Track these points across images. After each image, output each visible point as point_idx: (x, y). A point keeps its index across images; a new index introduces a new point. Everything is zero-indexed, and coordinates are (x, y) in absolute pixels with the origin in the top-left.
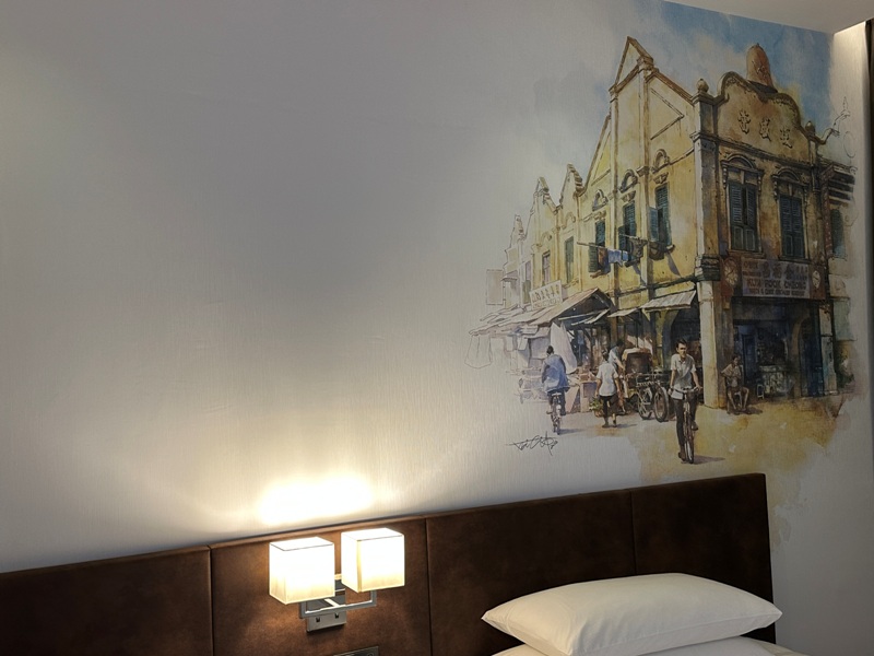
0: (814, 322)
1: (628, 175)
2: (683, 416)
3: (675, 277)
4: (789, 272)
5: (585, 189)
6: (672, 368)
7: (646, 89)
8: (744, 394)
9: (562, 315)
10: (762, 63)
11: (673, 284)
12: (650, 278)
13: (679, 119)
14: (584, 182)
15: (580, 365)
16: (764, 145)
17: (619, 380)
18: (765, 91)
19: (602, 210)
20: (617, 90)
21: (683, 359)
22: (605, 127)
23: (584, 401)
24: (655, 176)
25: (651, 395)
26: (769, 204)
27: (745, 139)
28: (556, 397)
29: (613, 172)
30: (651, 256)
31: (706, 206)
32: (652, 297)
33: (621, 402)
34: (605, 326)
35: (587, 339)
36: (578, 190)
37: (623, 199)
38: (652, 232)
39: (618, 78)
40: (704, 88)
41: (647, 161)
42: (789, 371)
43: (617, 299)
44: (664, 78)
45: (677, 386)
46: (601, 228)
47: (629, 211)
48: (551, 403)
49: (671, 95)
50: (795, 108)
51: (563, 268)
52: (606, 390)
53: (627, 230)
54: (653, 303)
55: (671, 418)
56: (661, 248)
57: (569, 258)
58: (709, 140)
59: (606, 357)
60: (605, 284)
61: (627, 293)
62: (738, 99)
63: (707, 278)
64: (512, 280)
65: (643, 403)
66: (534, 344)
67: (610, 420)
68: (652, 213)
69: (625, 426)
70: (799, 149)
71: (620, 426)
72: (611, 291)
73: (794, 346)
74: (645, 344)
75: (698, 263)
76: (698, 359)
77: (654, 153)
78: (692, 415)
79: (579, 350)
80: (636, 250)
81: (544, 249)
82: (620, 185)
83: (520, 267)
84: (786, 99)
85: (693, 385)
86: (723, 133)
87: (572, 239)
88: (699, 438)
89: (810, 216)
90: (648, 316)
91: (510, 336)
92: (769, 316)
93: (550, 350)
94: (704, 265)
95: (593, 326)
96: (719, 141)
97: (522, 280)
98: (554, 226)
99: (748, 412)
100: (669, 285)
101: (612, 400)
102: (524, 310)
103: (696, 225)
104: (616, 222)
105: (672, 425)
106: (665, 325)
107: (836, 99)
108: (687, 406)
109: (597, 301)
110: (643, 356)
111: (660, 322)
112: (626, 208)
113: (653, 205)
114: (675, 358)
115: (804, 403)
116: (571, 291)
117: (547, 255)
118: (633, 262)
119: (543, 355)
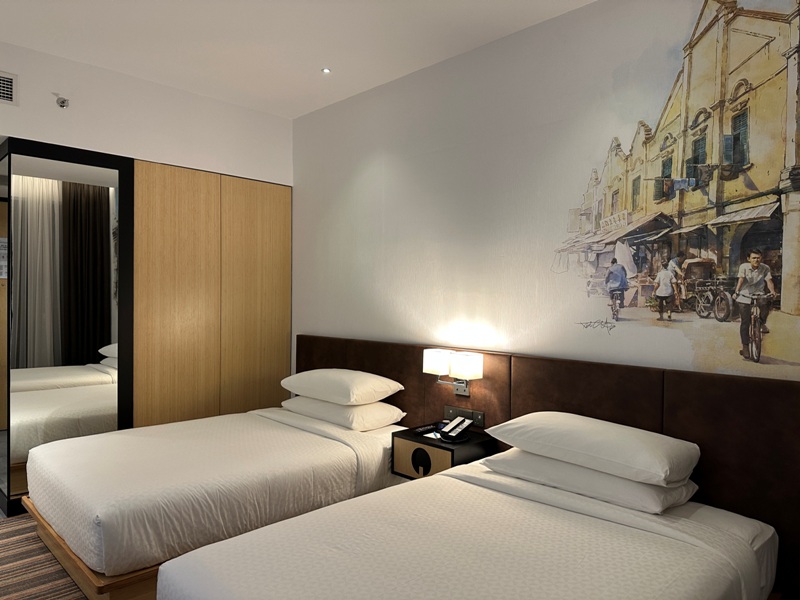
1: (700, 113)
3: (751, 192)
5: (654, 136)
6: (740, 275)
7: (726, 32)
9: (626, 236)
11: (748, 199)
12: (719, 198)
13: (767, 44)
14: (653, 131)
15: (640, 272)
17: (677, 284)
19: (669, 149)
20: (691, 46)
21: (754, 268)
22: (678, 81)
23: (641, 299)
24: (732, 106)
25: (711, 298)
28: (617, 295)
29: (683, 115)
30: (722, 178)
32: (720, 213)
33: (677, 302)
34: (667, 242)
35: (648, 252)
36: (647, 139)
37: (694, 135)
38: (725, 155)
39: (694, 35)
41: (723, 94)
43: (680, 218)
44: (749, 13)
45: (745, 292)
46: (667, 165)
47: (699, 145)
48: (612, 298)
49: (757, 25)
51: (630, 200)
52: (663, 291)
53: (696, 160)
54: (721, 219)
55: (734, 320)
56: (735, 169)
57: (636, 191)
59: (665, 266)
60: (669, 208)
61: (692, 213)
63: (799, 189)
64: (587, 214)
65: (702, 304)
66: (601, 257)
67: (665, 316)
68: (727, 140)
69: (680, 321)
71: (675, 321)
72: (675, 212)
74: (709, 255)
75: (786, 175)
76: (777, 267)
77: (732, 85)
78: (763, 319)
79: (639, 261)
80: (705, 176)
81: (614, 189)
82: (690, 124)
83: (595, 204)
85: (766, 290)
87: (639, 177)
88: (767, 341)
90: (715, 231)
91: (583, 252)
93: (614, 261)
95: (655, 241)
97: (595, 213)
98: (623, 171)
100: (743, 201)
101: (668, 300)
102: (595, 234)
103: (785, 140)
104: (684, 156)
105: (735, 327)
106: (734, 238)
108: (756, 311)
109: (660, 222)
110: (707, 268)
111: (729, 235)
112: (696, 142)
113: (728, 131)
114: (746, 267)
116: (635, 217)
117: (616, 193)
118: (700, 186)
119: (609, 264)
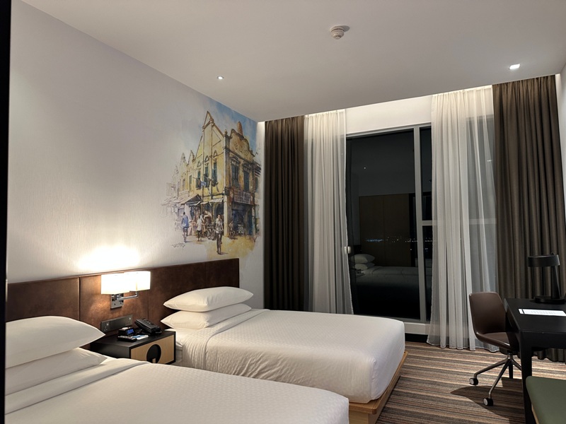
0: (250, 212)
1: (207, 157)
2: (218, 238)
3: (218, 193)
4: (245, 195)
5: (195, 159)
6: (216, 223)
7: (212, 129)
8: (234, 233)
9: (188, 202)
10: (241, 128)
12: (212, 192)
13: (220, 141)
14: (195, 157)
16: (240, 154)
17: (203, 225)
18: (242, 137)
19: (200, 167)
20: (204, 128)
21: (219, 220)
22: (201, 140)
23: (193, 232)
24: (214, 159)
25: (211, 231)
26: (241, 173)
27: (236, 151)
28: (185, 230)
29: (203, 155)
30: (212, 185)
31: (226, 171)
32: (212, 199)
33: (203, 233)
34: (199, 207)
35: (194, 211)
36: (193, 159)
37: (205, 165)
38: (212, 177)
39: (204, 124)
40: (226, 133)
41: (212, 153)
42: (244, 227)
43: (203, 198)
44: (216, 127)
45: (217, 229)
46: (199, 173)
47: (207, 168)
48: (184, 232)
49: (218, 133)
50: (248, 144)
51: (189, 185)
52: (199, 229)
53: (206, 175)
54: (212, 201)
56: (215, 183)
57: (190, 183)
58: (227, 150)
59: (199, 217)
60: (200, 192)
61: (206, 196)
62: (235, 138)
63: (226, 194)
64: (175, 188)
65: (209, 234)
66: (180, 211)
67: (200, 239)
68: (213, 171)
69: (204, 241)
70: (248, 157)
72: (202, 195)
73: (246, 219)
74: (210, 214)
76: (223, 221)
77: (213, 151)
78: (221, 239)
79: (192, 214)
80: (208, 182)
81: (184, 178)
82: (204, 160)
83: (177, 183)
84: (246, 140)
85: (221, 229)
86: (231, 149)
87: (191, 176)
89: (251, 179)
90: (211, 205)
91: (173, 207)
92: (240, 208)
93: (184, 213)
94: (225, 190)
95: (196, 206)
96: (230, 151)
97: (177, 188)
98: (186, 171)
99: (234, 239)
100: (216, 195)
101: (200, 232)
102: (177, 198)
103: (224, 177)
104: (203, 172)
105: (216, 241)
107: (257, 143)
109: (198, 198)
110: (209, 218)
111: (214, 207)
113: (213, 168)
114: (217, 219)
115: (248, 237)
116: (191, 193)
117: (184, 180)
118: (207, 186)
119: (182, 215)
